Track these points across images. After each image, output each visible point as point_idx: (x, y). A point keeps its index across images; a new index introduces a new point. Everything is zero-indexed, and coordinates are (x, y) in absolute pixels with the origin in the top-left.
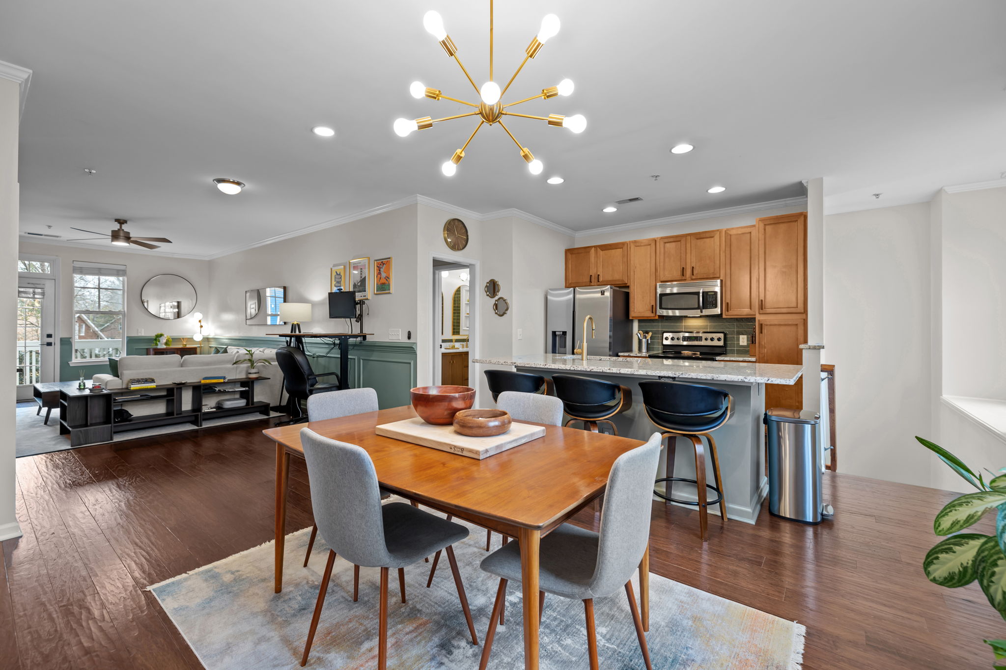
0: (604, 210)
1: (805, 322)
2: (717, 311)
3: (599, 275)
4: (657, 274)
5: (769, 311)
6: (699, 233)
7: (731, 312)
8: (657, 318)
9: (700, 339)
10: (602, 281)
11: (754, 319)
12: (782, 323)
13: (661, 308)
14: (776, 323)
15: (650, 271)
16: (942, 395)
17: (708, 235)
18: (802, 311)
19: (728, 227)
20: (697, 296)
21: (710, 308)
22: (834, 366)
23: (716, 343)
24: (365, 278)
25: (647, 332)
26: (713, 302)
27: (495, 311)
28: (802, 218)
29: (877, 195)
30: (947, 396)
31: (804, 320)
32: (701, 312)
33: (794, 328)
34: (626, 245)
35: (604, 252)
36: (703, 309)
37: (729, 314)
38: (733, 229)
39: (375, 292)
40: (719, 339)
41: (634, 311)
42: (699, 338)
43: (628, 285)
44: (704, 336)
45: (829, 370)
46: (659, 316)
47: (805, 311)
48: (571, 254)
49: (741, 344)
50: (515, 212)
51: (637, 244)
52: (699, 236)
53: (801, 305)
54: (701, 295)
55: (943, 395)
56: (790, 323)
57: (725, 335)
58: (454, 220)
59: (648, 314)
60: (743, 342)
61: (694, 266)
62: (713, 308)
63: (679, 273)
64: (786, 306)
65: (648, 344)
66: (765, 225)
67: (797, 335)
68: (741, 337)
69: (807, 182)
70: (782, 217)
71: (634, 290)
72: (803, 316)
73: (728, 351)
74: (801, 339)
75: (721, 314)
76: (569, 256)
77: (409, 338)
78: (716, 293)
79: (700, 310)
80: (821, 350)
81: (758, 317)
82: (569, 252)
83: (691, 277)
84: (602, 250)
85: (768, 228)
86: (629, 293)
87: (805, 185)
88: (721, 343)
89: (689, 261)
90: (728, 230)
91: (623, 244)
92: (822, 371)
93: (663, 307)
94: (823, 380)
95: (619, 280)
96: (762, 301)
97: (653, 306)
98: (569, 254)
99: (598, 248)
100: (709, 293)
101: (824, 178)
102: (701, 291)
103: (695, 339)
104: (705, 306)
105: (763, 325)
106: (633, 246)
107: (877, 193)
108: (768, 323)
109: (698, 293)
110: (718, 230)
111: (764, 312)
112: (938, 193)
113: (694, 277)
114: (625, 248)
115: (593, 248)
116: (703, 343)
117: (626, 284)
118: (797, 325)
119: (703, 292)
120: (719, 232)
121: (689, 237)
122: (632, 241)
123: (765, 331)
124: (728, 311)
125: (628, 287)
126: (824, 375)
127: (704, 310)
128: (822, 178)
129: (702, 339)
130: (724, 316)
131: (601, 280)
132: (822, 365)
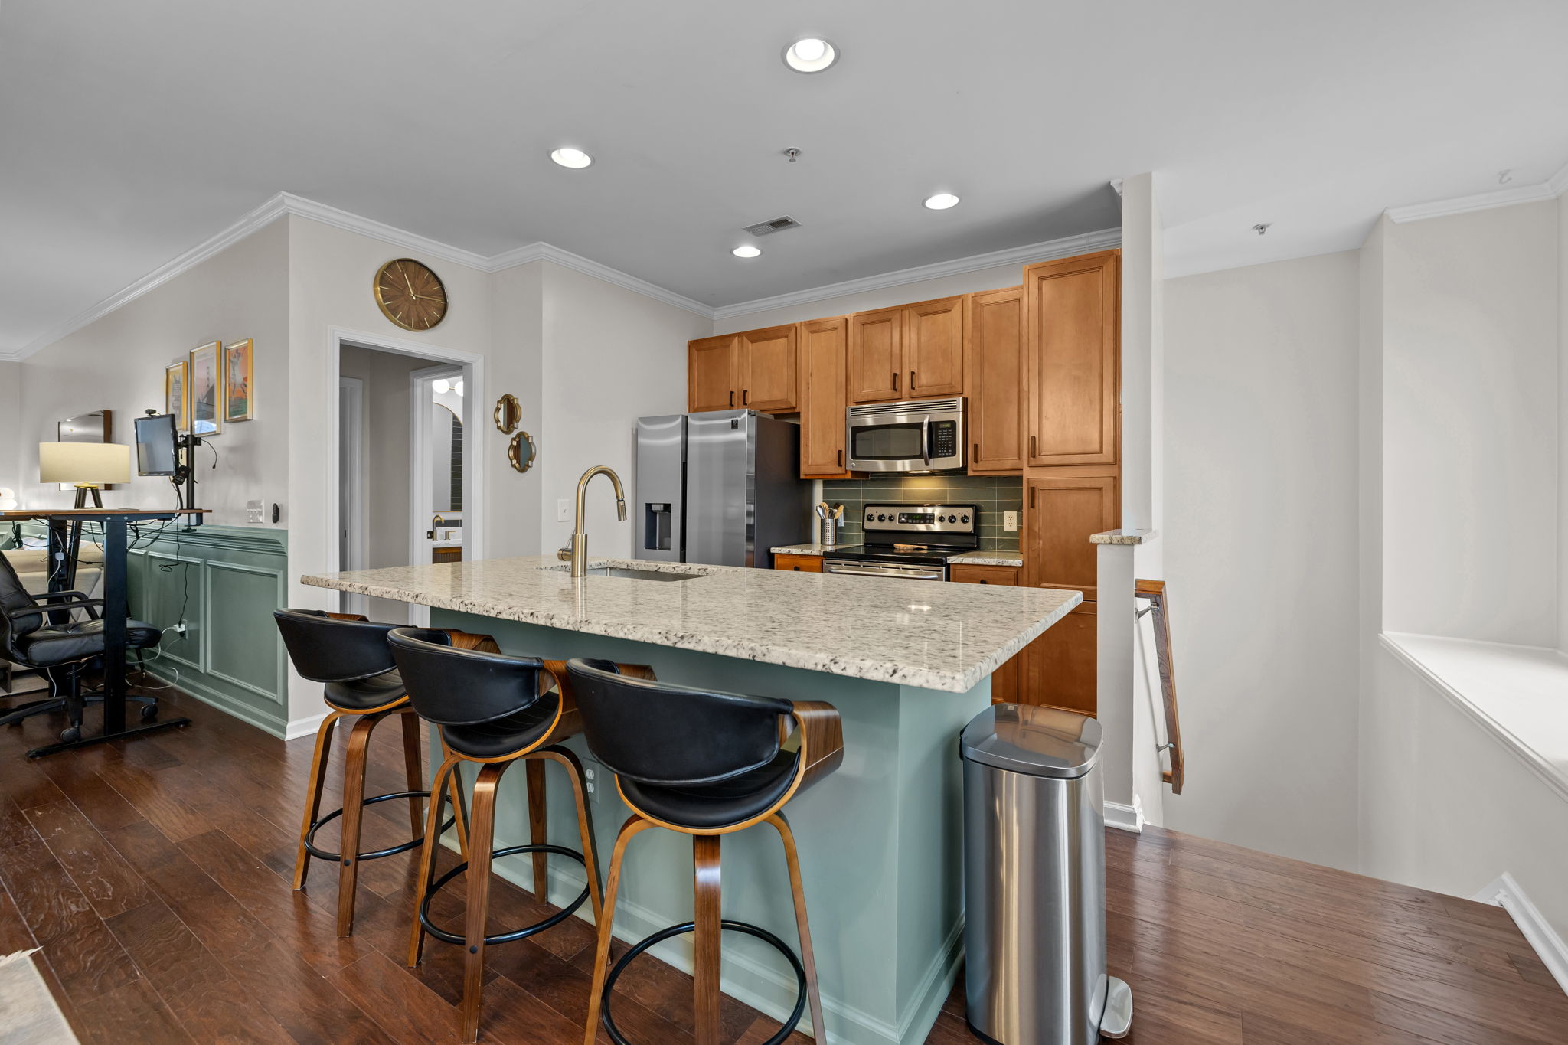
0: (737, 252)
1: (1117, 482)
2: (956, 462)
3: (745, 391)
4: (849, 387)
5: (1046, 459)
6: (925, 304)
7: (981, 465)
8: (849, 476)
9: (930, 519)
10: (751, 403)
11: (1020, 478)
12: (1072, 486)
13: (854, 456)
14: (1061, 485)
15: (837, 381)
16: (1382, 633)
17: (940, 307)
18: (1111, 460)
19: (979, 289)
20: (919, 431)
21: (943, 456)
22: (1163, 584)
23: (959, 527)
24: (213, 388)
25: (837, 506)
26: (948, 444)
27: (511, 460)
28: (1112, 263)
29: (1261, 228)
30: (1391, 634)
31: (1115, 478)
32: (927, 464)
33: (1095, 496)
34: (794, 329)
35: (754, 344)
36: (930, 457)
37: (979, 469)
38: (986, 293)
39: (227, 418)
40: (964, 520)
41: (807, 462)
42: (928, 517)
43: (797, 411)
44: (937, 511)
45: (1154, 592)
46: (852, 472)
47: (1117, 461)
48: (698, 350)
49: (1007, 528)
50: (545, 249)
51: (816, 328)
52: (925, 310)
53: (1108, 447)
54: (925, 428)
55: (1384, 632)
56: (1088, 485)
57: (977, 510)
58: (405, 261)
59: (833, 469)
60: (1010, 525)
61: (916, 371)
62: (948, 456)
63: (888, 384)
64: (1080, 450)
65: (837, 528)
66: (1041, 279)
67: (1101, 511)
68: (1007, 514)
69: (1121, 184)
70: (1074, 261)
71: (808, 420)
72: (1112, 471)
73: (982, 543)
74: (1109, 519)
75: (965, 467)
76: (695, 353)
77: (276, 518)
78: (953, 424)
79: (923, 460)
80: (1137, 547)
81: (1028, 474)
82: (696, 347)
83: (910, 393)
84: (752, 342)
85: (1046, 285)
86: (799, 426)
87: (1117, 190)
88: (968, 527)
89: (907, 362)
90: (977, 295)
91: (789, 328)
92: (1137, 595)
93: (858, 453)
94: (1140, 615)
95: (780, 401)
96: (1034, 438)
97: (840, 452)
98: (694, 349)
99: (745, 338)
100: (942, 426)
101: (1154, 175)
102: (926, 421)
103: (920, 519)
104: (933, 453)
105: (1037, 490)
106: (804, 333)
107: (1261, 223)
108: (1046, 486)
109: (920, 426)
110: (959, 297)
111: (1039, 463)
112: (1376, 224)
113: (915, 394)
114: (792, 334)
115: (737, 338)
116: (937, 527)
117: (794, 408)
118: (1100, 489)
119: (930, 424)
120: (960, 301)
121: (907, 312)
122: (805, 322)
123: (1040, 502)
124: (976, 461)
125: (797, 415)
126: (1144, 603)
127: (931, 461)
128: (1150, 174)
129: (933, 520)
130: (970, 473)
131: (750, 401)
132: (1137, 581)
